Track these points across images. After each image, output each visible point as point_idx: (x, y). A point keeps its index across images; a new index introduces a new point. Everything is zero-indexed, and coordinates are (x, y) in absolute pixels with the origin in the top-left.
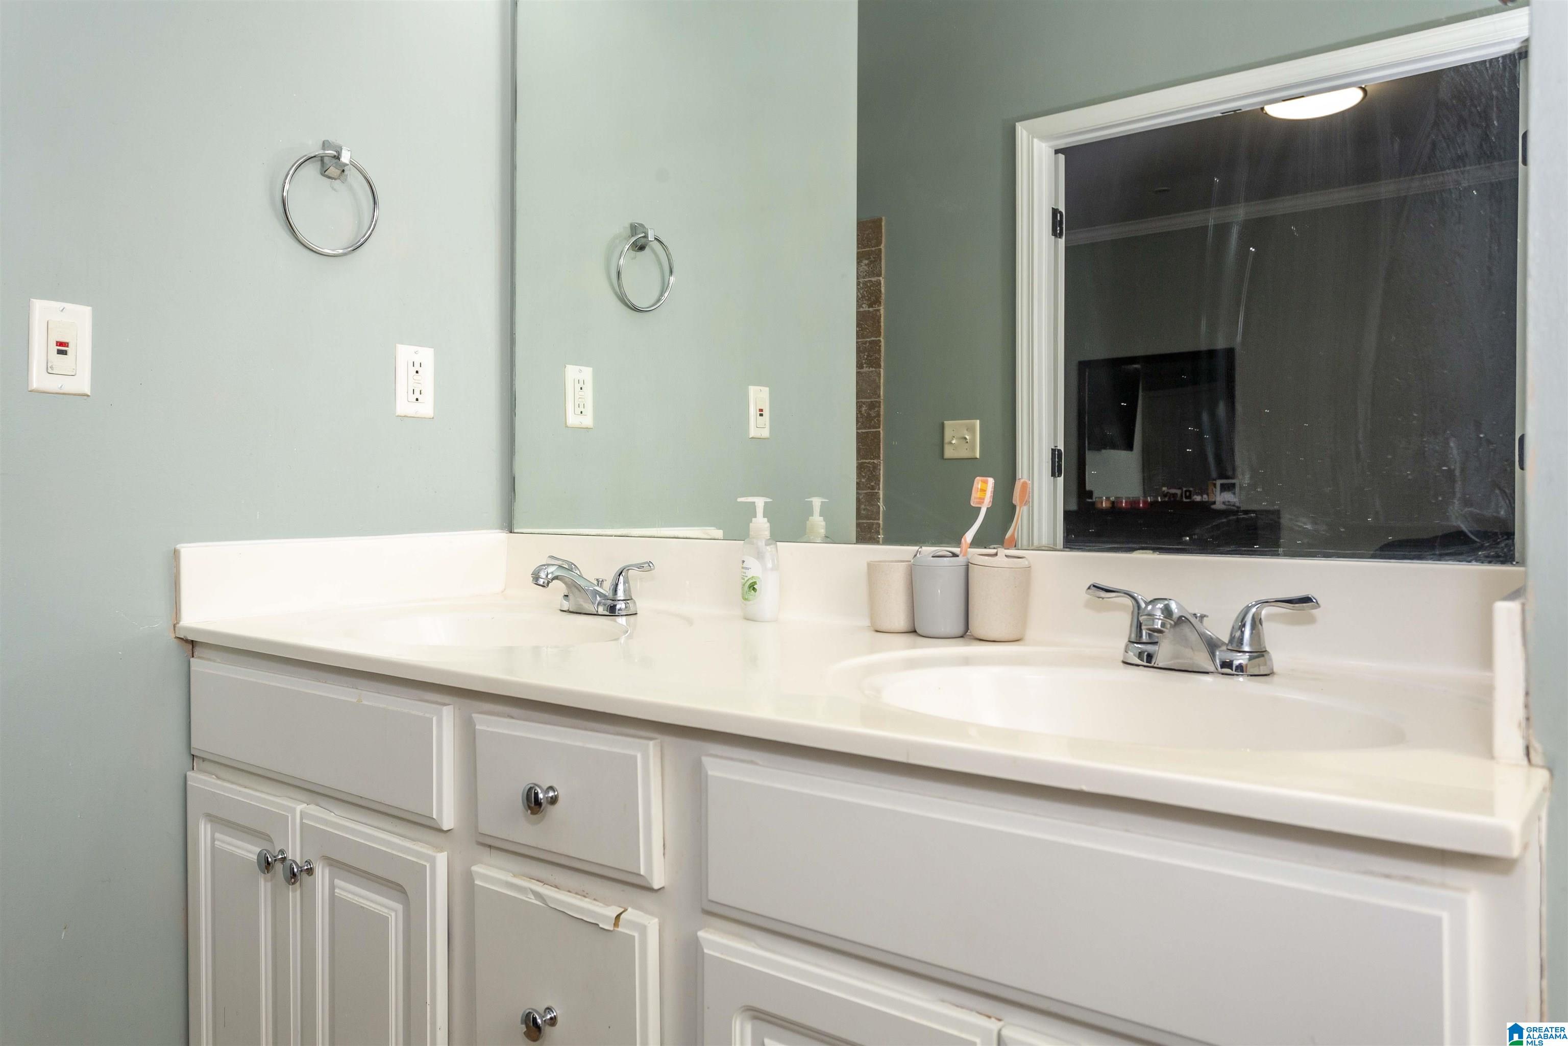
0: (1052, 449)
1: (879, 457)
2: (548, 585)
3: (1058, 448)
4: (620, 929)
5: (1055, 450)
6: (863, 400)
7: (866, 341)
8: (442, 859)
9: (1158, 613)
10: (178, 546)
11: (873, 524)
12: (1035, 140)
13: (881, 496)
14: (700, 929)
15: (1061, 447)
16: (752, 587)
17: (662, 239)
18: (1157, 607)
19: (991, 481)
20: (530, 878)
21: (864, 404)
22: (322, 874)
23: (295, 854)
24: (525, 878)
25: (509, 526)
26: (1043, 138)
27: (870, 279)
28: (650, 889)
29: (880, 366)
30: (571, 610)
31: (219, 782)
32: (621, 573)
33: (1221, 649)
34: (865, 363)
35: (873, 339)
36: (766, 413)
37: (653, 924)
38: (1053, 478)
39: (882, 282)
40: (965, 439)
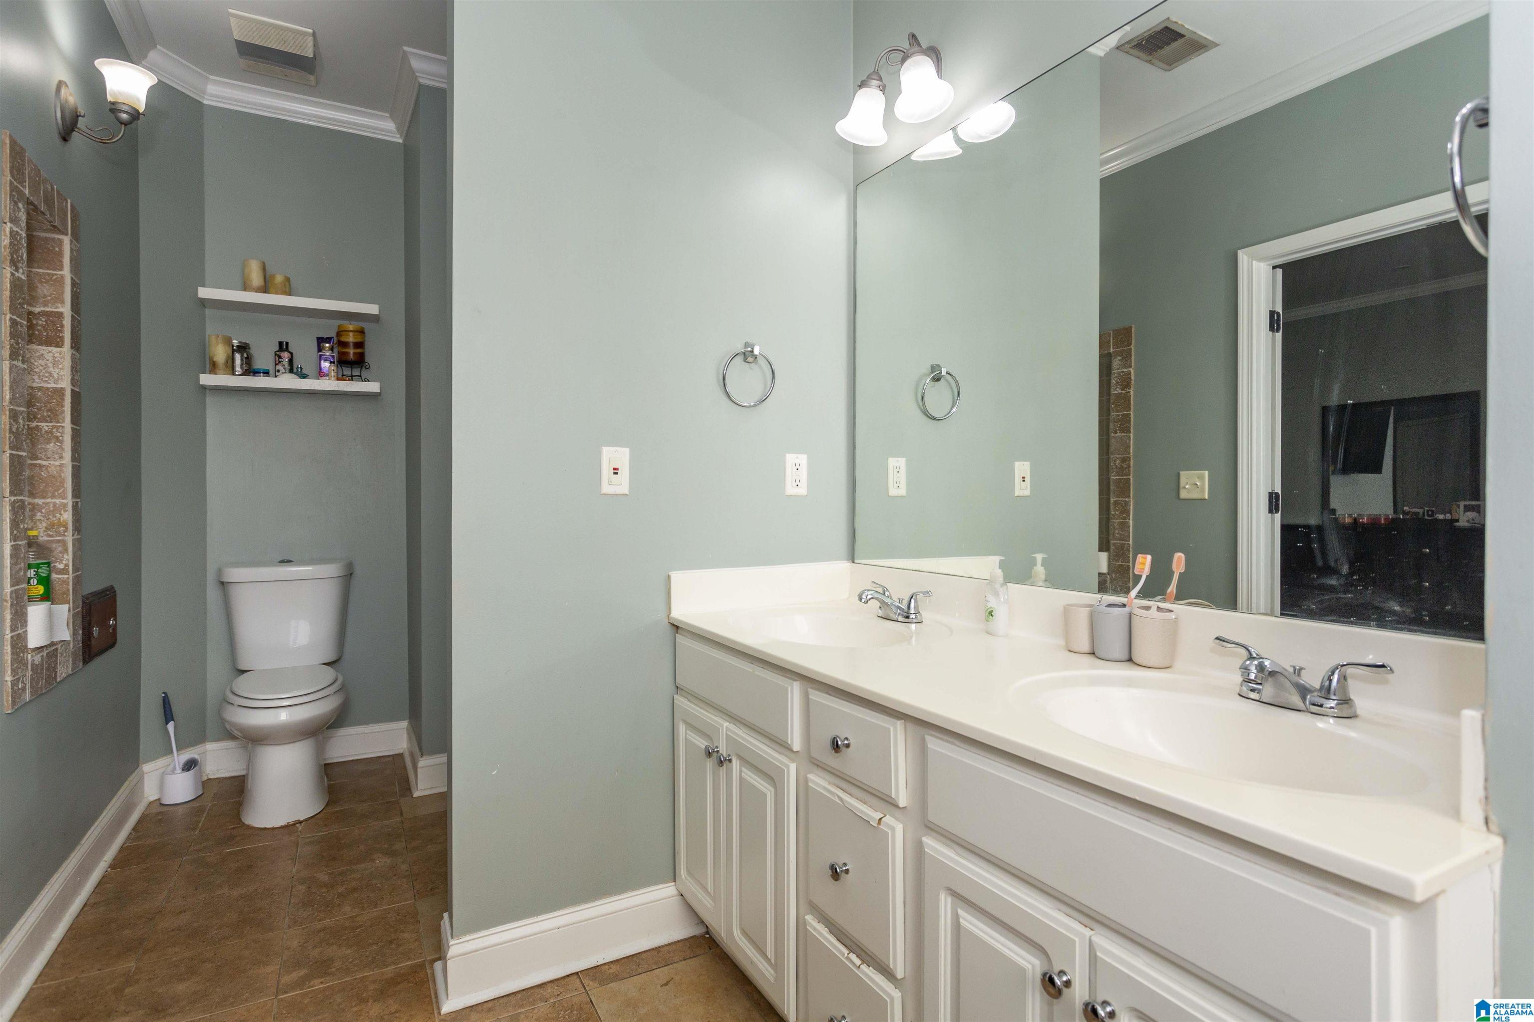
0: (1269, 493)
1: (1129, 497)
2: (867, 603)
3: (1275, 492)
4: (881, 827)
5: (1273, 493)
6: (1118, 456)
7: (1119, 415)
8: (793, 767)
9: (1253, 669)
10: (670, 573)
11: (1125, 544)
12: (1254, 262)
13: (1131, 525)
14: (923, 836)
15: (1278, 490)
16: (991, 614)
17: (952, 373)
18: (1254, 663)
19: (1149, 557)
20: (837, 787)
21: (1118, 458)
22: (736, 763)
23: (723, 750)
24: (834, 786)
25: (852, 558)
26: (1260, 260)
27: (1122, 370)
28: (897, 806)
29: (1130, 432)
30: (883, 616)
31: (688, 703)
32: (912, 597)
33: (1313, 694)
34: (1118, 430)
35: (1124, 413)
36: (1028, 479)
37: (899, 828)
38: (1270, 514)
39: (1132, 372)
40: (1197, 485)
